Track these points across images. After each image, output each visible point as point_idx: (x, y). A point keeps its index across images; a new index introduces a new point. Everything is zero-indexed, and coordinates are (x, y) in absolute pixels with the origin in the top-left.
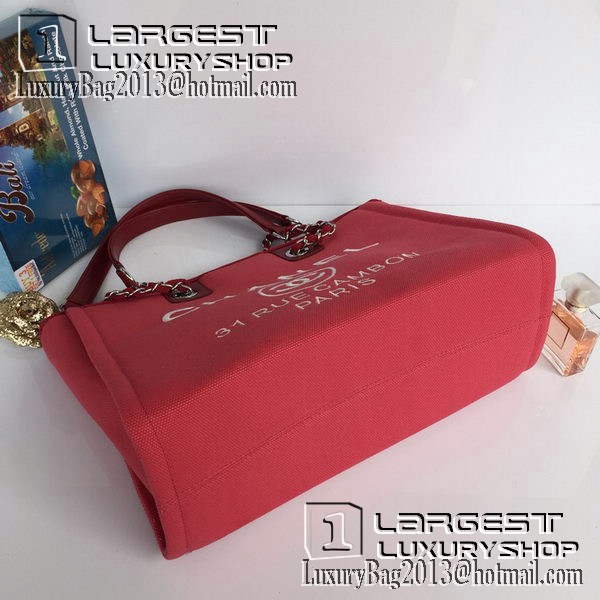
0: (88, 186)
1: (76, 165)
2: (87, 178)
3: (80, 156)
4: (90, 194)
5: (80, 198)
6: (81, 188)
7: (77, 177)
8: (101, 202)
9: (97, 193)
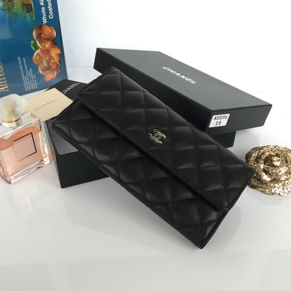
0: (48, 45)
1: (40, 27)
3: (45, 21)
4: (47, 52)
5: (38, 51)
6: (41, 44)
7: (39, 36)
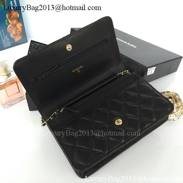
0: (15, 22)
2: (14, 19)
4: (15, 25)
5: (10, 25)
6: (11, 21)
8: (20, 29)
9: (19, 26)
